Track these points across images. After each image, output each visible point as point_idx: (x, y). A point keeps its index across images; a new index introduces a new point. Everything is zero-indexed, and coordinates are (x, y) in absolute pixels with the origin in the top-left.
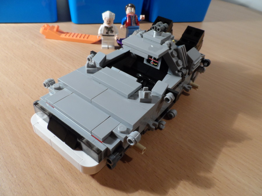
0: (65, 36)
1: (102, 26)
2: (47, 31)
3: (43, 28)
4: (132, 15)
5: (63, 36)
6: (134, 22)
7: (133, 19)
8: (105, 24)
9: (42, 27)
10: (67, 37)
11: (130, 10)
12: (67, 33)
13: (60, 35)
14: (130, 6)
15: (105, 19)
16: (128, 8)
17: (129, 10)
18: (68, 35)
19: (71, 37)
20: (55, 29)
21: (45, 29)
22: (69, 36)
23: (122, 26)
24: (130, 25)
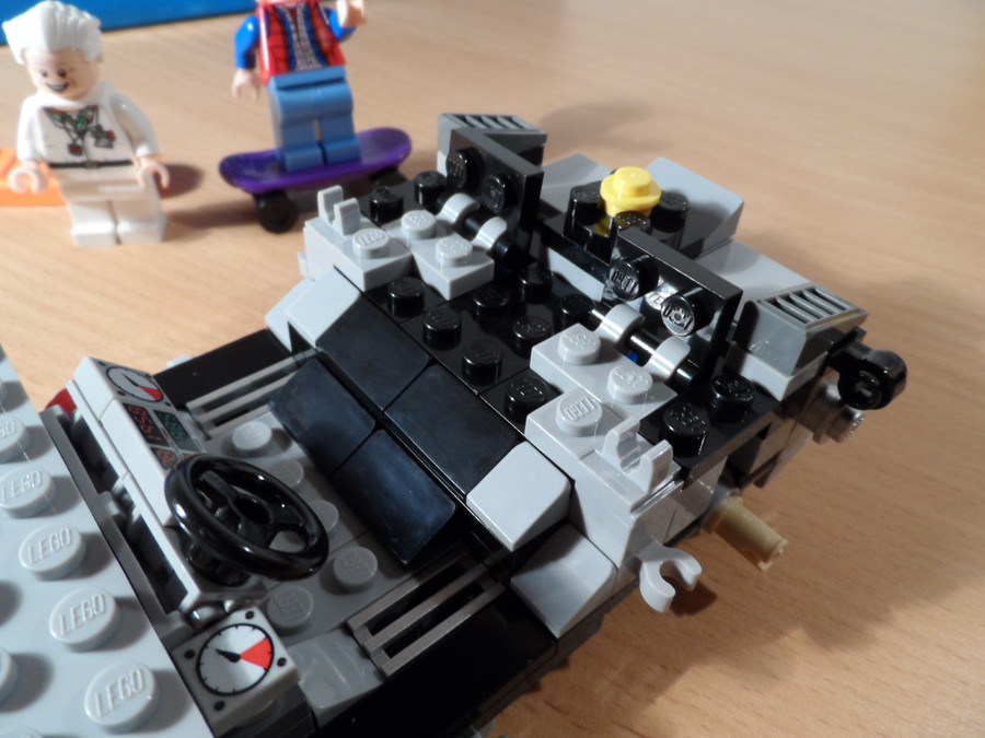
4: (291, 6)
6: (306, 44)
15: (23, 56)
23: (241, 77)
24: (282, 65)
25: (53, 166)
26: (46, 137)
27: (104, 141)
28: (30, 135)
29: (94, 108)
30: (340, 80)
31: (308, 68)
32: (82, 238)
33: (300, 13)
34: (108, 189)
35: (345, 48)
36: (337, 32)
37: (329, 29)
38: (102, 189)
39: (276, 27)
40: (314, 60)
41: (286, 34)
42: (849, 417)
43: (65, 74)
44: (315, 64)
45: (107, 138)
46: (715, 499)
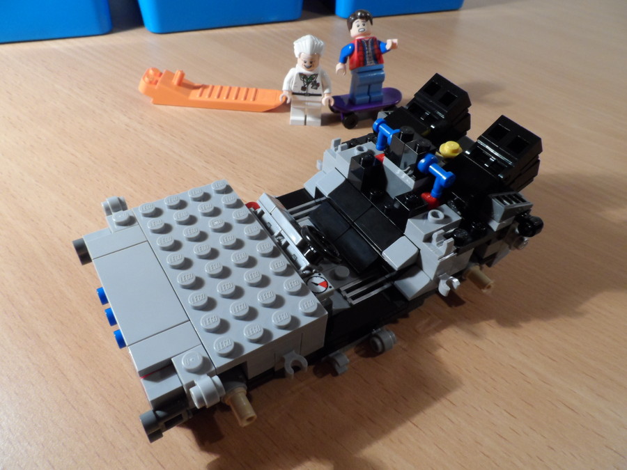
0: (201, 95)
1: (293, 73)
2: (156, 87)
3: (146, 79)
4: (367, 39)
5: (195, 95)
6: (371, 55)
7: (369, 50)
8: (300, 68)
9: (144, 78)
10: (205, 98)
11: (361, 26)
12: (204, 87)
13: (188, 95)
14: (361, 17)
15: (300, 55)
16: (356, 21)
17: (358, 26)
18: (207, 91)
19: (214, 98)
20: (175, 81)
21: (150, 82)
22: (210, 96)
23: (339, 66)
24: (362, 63)
25: (294, 94)
26: (295, 83)
27: (315, 87)
28: (290, 82)
29: (316, 75)
30: (380, 70)
31: (370, 64)
32: (293, 121)
33: (369, 43)
34: (309, 104)
35: (384, 56)
36: (382, 50)
37: (379, 49)
38: (306, 103)
39: (361, 48)
40: (373, 61)
41: (364, 51)
42: (522, 240)
43: (312, 62)
44: (373, 63)
45: (316, 85)
46: (468, 266)
